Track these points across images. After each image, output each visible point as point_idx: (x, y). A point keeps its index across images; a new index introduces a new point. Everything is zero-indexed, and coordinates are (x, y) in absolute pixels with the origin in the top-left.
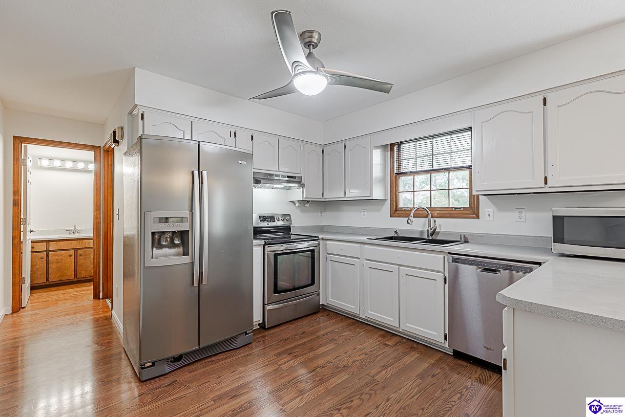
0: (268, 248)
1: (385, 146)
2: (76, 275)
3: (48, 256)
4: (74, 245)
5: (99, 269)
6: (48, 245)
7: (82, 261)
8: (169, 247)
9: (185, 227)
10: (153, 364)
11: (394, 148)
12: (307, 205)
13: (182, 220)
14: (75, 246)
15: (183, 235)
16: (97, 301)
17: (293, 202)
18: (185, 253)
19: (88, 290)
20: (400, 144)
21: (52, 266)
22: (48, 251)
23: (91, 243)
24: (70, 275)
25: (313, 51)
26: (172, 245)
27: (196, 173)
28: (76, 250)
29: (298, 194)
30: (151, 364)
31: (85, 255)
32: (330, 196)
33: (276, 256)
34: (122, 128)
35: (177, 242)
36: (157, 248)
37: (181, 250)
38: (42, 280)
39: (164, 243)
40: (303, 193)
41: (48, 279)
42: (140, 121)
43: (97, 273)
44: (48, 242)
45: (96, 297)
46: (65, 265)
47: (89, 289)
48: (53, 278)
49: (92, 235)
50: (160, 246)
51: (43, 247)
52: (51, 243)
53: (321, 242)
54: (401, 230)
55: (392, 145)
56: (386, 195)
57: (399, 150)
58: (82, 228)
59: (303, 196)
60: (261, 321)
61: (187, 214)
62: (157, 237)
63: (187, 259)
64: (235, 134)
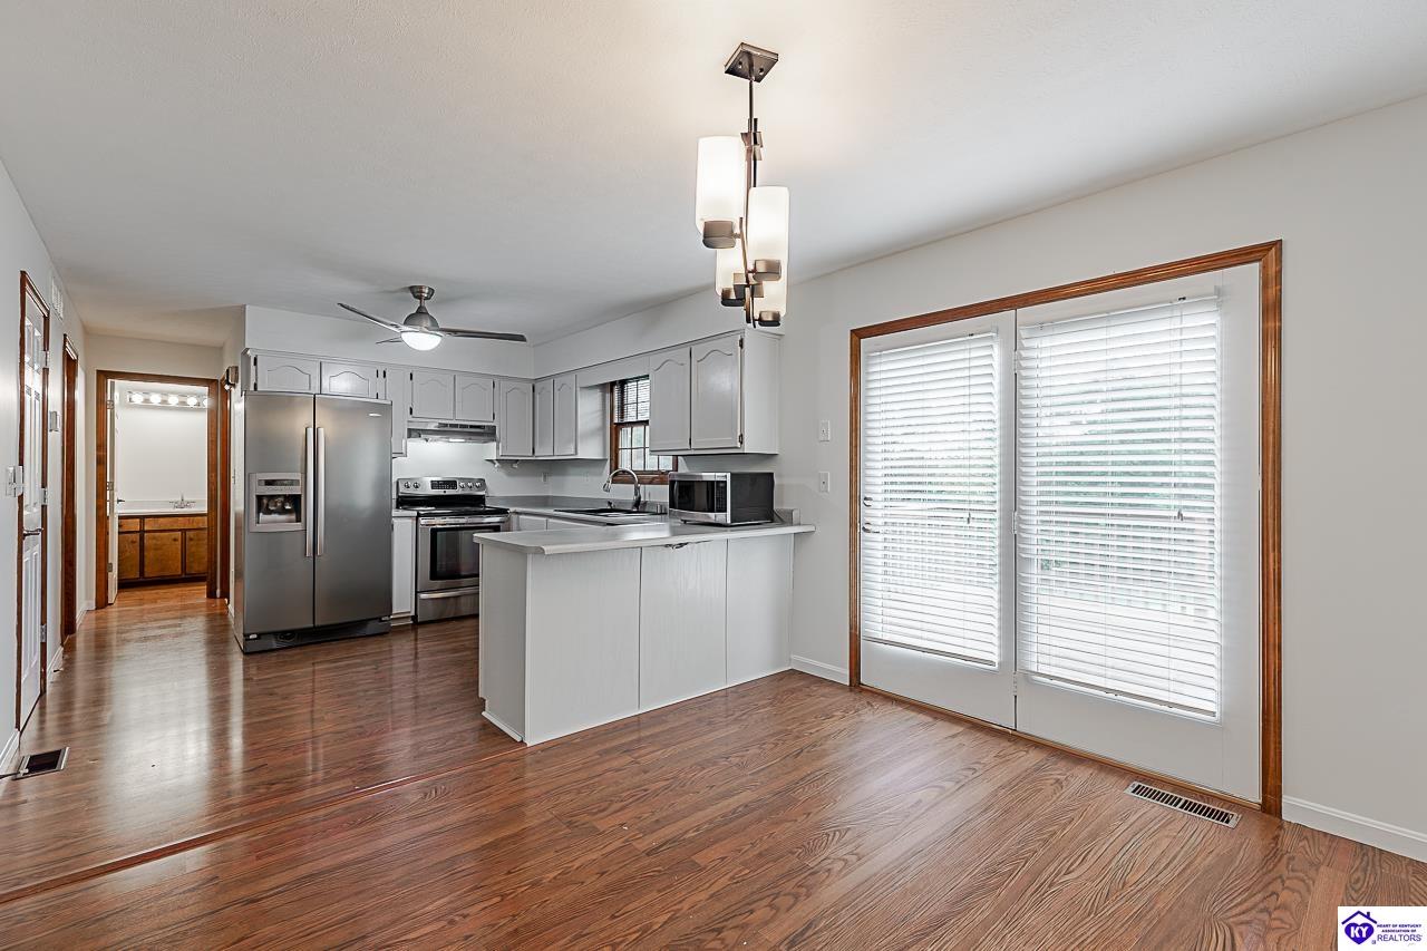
0: (422, 521)
1: (602, 387)
2: (184, 568)
3: (142, 539)
4: (181, 523)
5: (216, 556)
6: (142, 524)
7: (193, 549)
8: (280, 513)
9: (296, 490)
10: (259, 638)
11: (616, 388)
12: (515, 466)
13: (292, 483)
14: (180, 526)
15: (295, 501)
16: (211, 600)
17: (491, 461)
18: (298, 520)
19: (201, 590)
20: (623, 383)
21: (149, 555)
22: (142, 532)
23: (204, 523)
24: (176, 569)
25: (426, 304)
26: (283, 511)
27: (311, 430)
28: (184, 531)
29: (491, 450)
30: (255, 636)
31: (199, 540)
32: (544, 453)
33: (434, 532)
34: (237, 368)
35: (288, 507)
36: (265, 513)
37: (293, 517)
38: (134, 574)
39: (272, 508)
40: (498, 448)
41: (142, 572)
42: (253, 367)
43: (212, 562)
44: (142, 518)
45: (211, 594)
46: (168, 551)
47: (204, 588)
48: (150, 572)
49: (205, 510)
50: (269, 512)
51: (135, 525)
52: (146, 520)
53: (514, 517)
54: (616, 501)
55: (613, 384)
56: (604, 454)
57: (622, 392)
58: (193, 499)
59: (497, 453)
60: (413, 613)
61: (298, 476)
62: (265, 501)
63: (298, 525)
64: (385, 373)
